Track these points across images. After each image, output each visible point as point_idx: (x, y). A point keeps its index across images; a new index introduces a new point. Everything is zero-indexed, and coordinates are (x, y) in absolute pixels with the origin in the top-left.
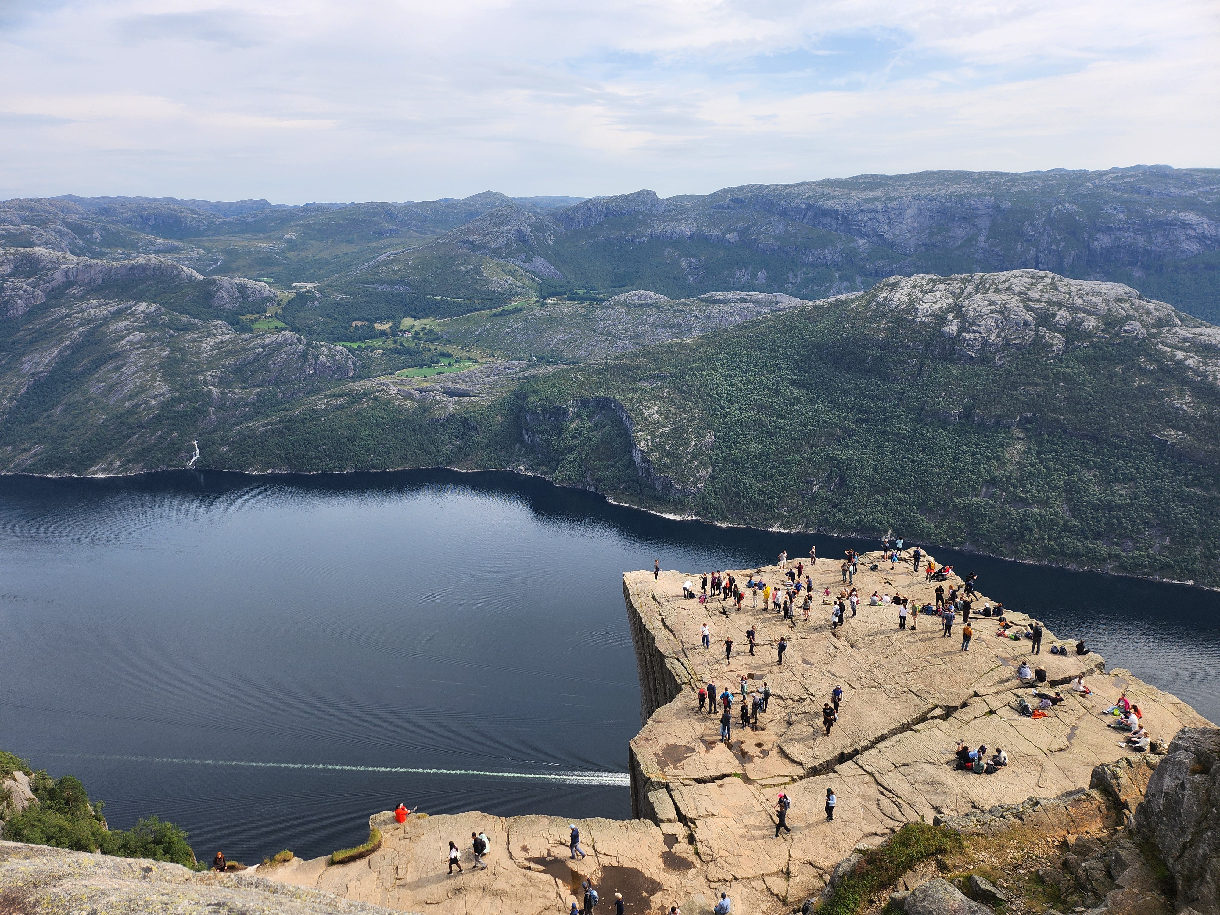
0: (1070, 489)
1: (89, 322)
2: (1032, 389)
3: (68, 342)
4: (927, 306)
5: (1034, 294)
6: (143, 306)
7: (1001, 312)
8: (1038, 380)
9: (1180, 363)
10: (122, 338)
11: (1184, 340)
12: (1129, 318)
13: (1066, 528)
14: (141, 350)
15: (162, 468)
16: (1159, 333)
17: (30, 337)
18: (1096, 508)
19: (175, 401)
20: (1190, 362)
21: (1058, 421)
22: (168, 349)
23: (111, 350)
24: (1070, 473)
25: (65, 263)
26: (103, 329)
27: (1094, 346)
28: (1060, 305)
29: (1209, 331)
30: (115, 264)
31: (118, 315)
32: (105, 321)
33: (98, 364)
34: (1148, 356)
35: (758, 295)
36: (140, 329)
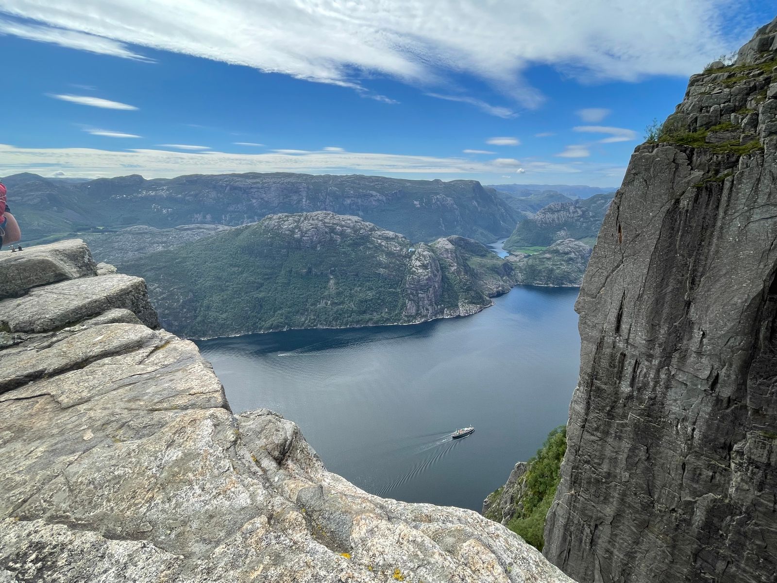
0: (351, 296)
2: (332, 259)
4: (286, 226)
5: (326, 220)
7: (316, 228)
8: (335, 255)
9: (380, 244)
11: (380, 236)
12: (361, 228)
13: (353, 312)
16: (372, 234)
18: (362, 302)
20: (383, 243)
21: (343, 270)
24: (351, 290)
27: (351, 239)
28: (337, 224)
29: (387, 232)
34: (369, 242)
35: (207, 226)
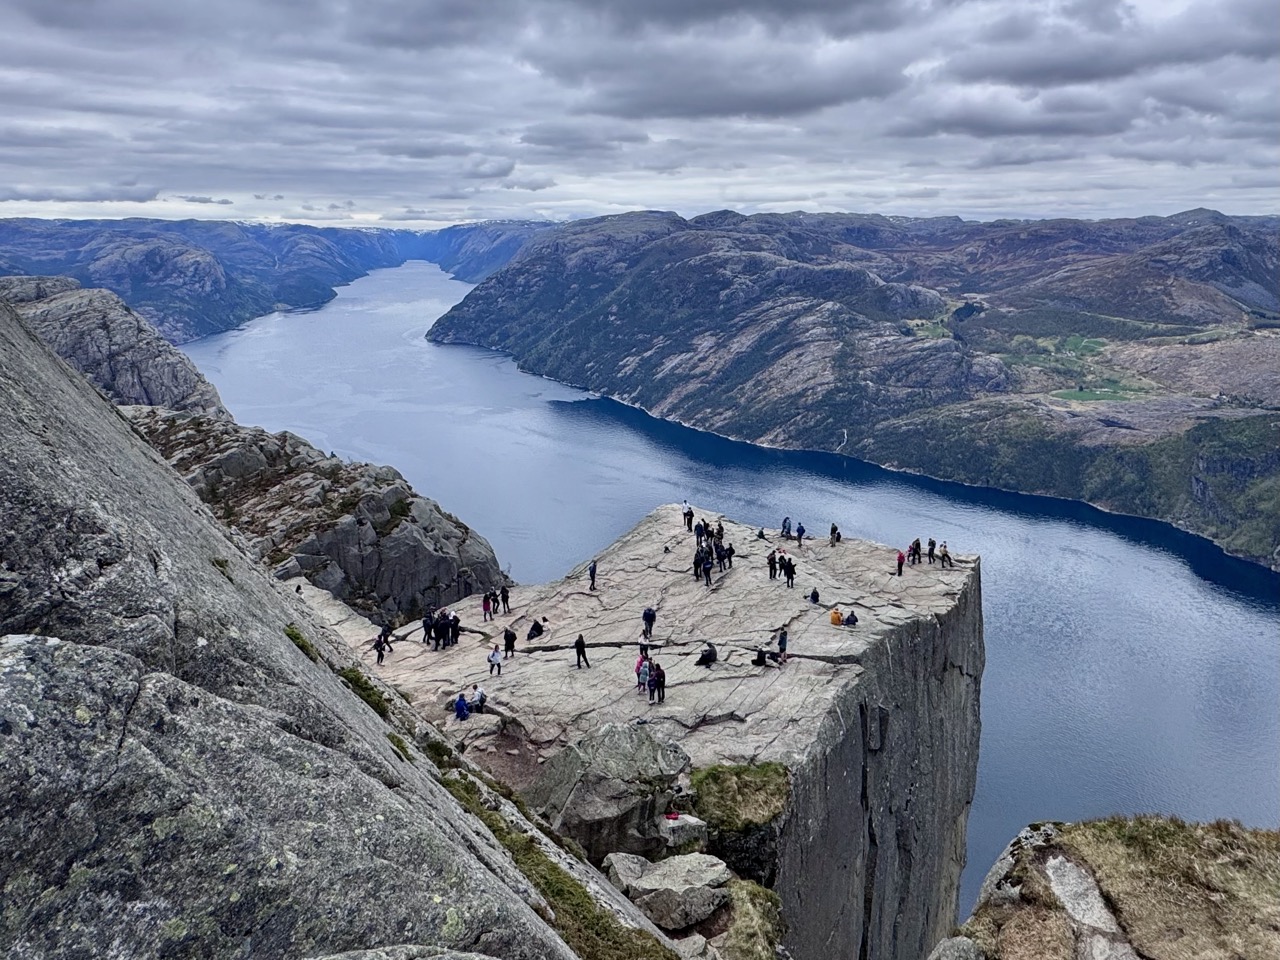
1: (786, 314)
3: (768, 330)
6: (829, 305)
10: (808, 330)
14: (819, 343)
15: (816, 448)
17: (741, 323)
19: (838, 390)
22: (841, 344)
23: (797, 339)
25: (781, 265)
26: (795, 321)
30: (816, 268)
31: (808, 310)
32: (799, 314)
33: (786, 350)
36: (823, 324)
